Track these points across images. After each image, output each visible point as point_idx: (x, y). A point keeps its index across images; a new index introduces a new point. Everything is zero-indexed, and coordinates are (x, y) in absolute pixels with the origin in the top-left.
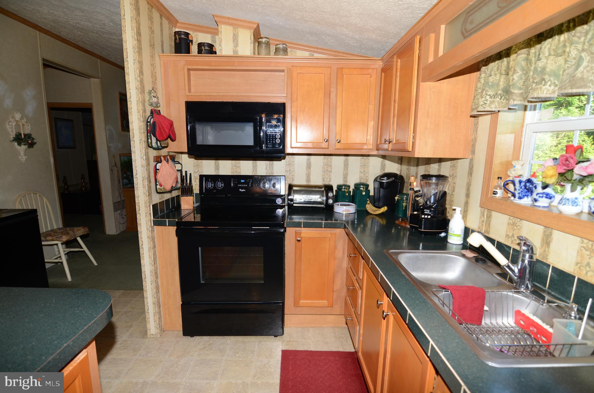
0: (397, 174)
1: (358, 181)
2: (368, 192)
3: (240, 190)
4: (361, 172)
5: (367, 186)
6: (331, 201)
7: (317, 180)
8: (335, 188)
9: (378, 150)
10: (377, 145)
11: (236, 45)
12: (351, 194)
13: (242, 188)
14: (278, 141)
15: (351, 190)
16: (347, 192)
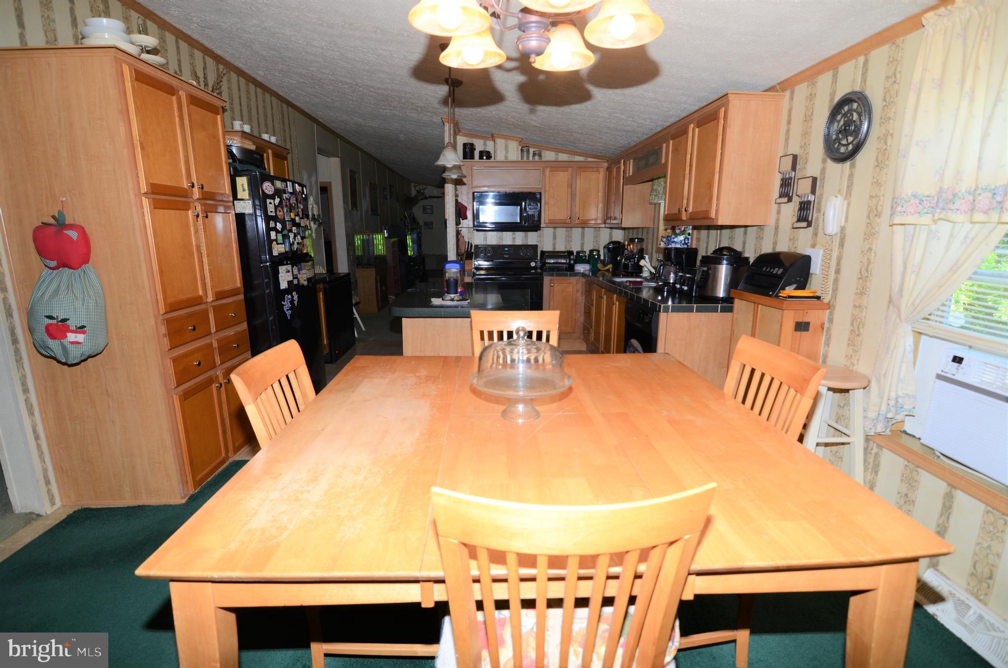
0: (621, 242)
1: (592, 248)
2: (599, 255)
3: (505, 256)
4: (594, 242)
5: (599, 251)
6: (572, 262)
7: (561, 247)
8: (575, 254)
9: (605, 223)
10: (605, 221)
11: (507, 152)
12: (587, 258)
13: (506, 254)
14: (536, 219)
15: (587, 254)
16: (584, 256)
